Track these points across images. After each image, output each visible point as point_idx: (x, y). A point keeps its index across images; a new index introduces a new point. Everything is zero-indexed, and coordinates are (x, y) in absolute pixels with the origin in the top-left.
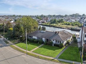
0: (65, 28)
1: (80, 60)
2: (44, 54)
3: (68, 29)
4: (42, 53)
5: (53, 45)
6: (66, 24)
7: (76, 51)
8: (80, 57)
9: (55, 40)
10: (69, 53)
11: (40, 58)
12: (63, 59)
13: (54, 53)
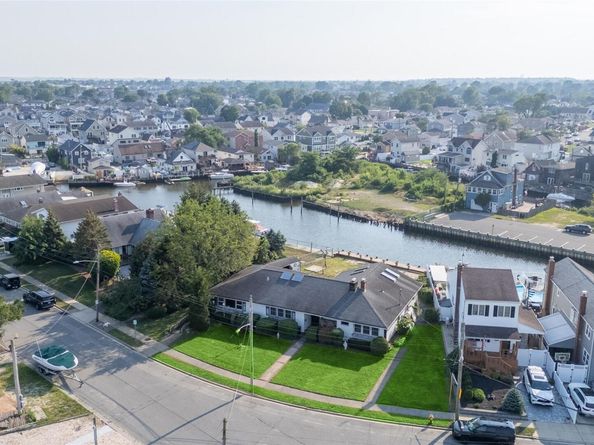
0: (371, 214)
1: (450, 403)
2: (320, 387)
3: (390, 223)
4: (310, 383)
5: (345, 345)
6: (375, 185)
7: (438, 370)
8: (453, 394)
9: (351, 325)
10: (411, 379)
11: (312, 409)
12: (395, 405)
13: (357, 383)
